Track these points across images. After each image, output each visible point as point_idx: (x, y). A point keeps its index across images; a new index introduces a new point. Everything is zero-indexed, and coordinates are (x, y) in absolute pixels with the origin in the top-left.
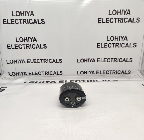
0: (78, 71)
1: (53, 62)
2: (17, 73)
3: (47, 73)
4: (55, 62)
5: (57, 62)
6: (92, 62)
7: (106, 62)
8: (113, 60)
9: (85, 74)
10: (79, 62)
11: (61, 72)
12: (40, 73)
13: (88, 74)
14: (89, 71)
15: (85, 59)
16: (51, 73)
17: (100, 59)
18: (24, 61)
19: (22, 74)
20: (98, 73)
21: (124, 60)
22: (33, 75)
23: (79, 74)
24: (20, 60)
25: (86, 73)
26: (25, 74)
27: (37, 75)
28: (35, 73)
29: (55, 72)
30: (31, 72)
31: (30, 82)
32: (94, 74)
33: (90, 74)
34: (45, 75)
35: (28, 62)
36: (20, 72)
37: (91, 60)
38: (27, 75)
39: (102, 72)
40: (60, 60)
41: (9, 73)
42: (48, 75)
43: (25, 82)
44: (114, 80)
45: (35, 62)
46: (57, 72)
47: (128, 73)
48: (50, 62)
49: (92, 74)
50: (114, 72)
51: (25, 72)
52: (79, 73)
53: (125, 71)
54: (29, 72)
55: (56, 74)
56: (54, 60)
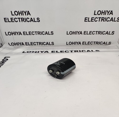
0: (67, 42)
1: (45, 34)
2: (16, 43)
3: (41, 44)
4: (48, 34)
5: (49, 34)
6: (80, 34)
7: (91, 34)
8: (98, 32)
9: (72, 44)
10: (69, 34)
11: (53, 43)
12: (35, 44)
13: (75, 44)
14: (77, 42)
15: (73, 32)
16: (44, 44)
17: (86, 31)
18: (20, 33)
19: (20, 44)
20: (83, 44)
21: (107, 33)
22: (29, 45)
23: (68, 45)
24: (17, 32)
25: (74, 43)
26: (22, 45)
27: (33, 45)
28: (31, 44)
29: (47, 43)
30: (27, 43)
31: (27, 52)
32: (81, 44)
33: (77, 44)
34: (39, 45)
35: (25, 34)
36: (18, 43)
37: (78, 33)
38: (24, 45)
39: (87, 43)
40: (52, 32)
41: (9, 43)
42: (41, 45)
43: (23, 52)
44: (96, 51)
45: (30, 34)
46: (49, 42)
47: (109, 44)
48: (43, 34)
49: (79, 44)
50: (97, 43)
51: (22, 43)
52: (68, 43)
53: (107, 42)
54: (26, 43)
55: (48, 44)
56: (46, 32)
